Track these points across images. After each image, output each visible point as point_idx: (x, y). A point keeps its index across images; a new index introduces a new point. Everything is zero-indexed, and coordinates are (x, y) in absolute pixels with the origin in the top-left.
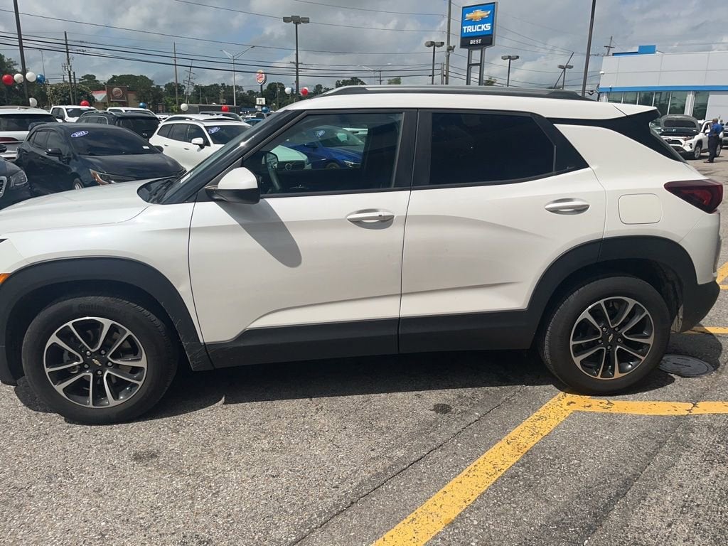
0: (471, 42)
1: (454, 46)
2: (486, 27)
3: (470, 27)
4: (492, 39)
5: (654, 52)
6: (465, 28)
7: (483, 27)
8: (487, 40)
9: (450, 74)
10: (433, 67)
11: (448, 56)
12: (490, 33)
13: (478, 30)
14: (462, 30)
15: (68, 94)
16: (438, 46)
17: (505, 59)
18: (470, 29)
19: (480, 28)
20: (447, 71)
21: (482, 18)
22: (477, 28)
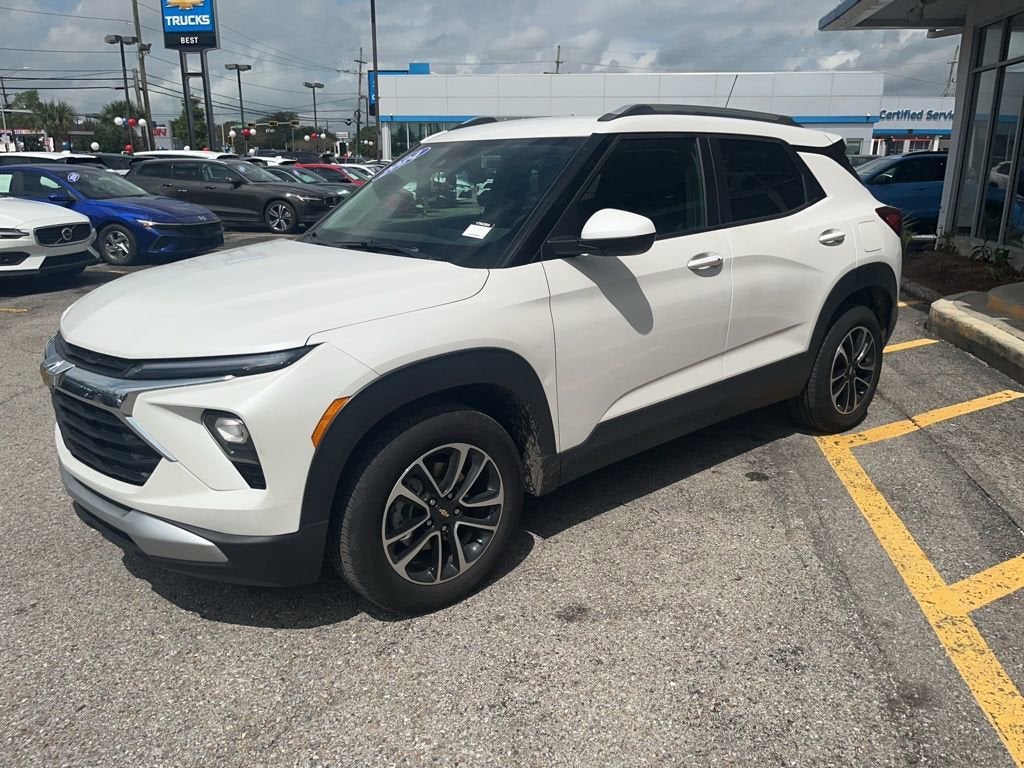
0: (183, 40)
1: (150, 45)
2: (204, 20)
3: (177, 17)
4: (214, 38)
5: (428, 72)
6: (168, 18)
7: (198, 19)
8: (207, 40)
9: (149, 87)
10: (125, 75)
11: (142, 60)
12: (210, 29)
13: (191, 23)
14: (164, 21)
16: (128, 43)
17: (231, 69)
18: (176, 20)
19: (193, 20)
20: (145, 83)
21: (194, 6)
22: (187, 21)
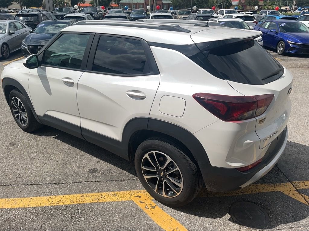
15: (222, 2)
